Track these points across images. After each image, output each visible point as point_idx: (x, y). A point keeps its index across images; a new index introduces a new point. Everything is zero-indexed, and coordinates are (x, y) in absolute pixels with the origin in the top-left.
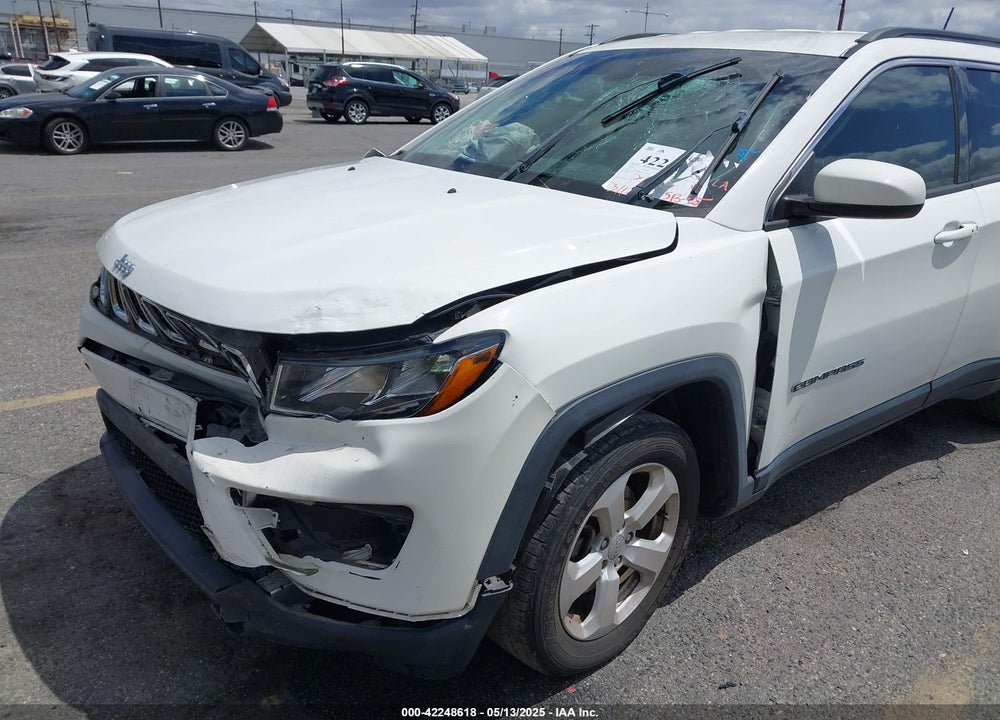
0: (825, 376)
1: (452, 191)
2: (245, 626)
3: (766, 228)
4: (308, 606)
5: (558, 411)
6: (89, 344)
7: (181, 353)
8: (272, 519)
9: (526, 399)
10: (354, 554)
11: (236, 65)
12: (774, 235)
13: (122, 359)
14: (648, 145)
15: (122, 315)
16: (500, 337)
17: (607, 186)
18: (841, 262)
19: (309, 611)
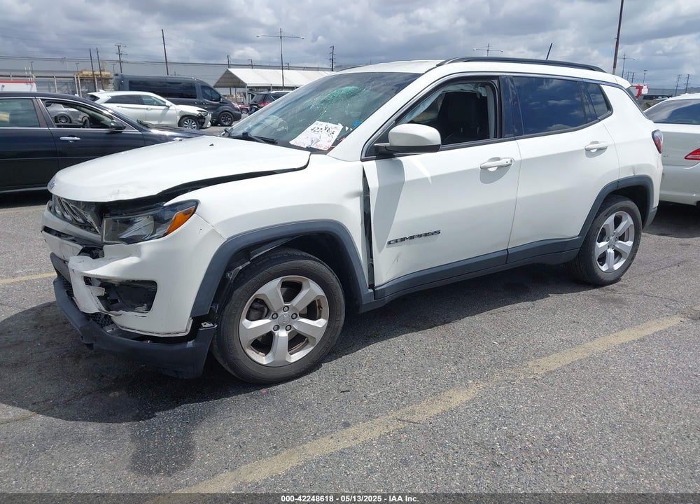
0: (412, 238)
1: (212, 145)
2: (94, 345)
3: (362, 160)
4: (120, 334)
5: (228, 239)
6: (47, 229)
7: (82, 228)
8: (102, 292)
9: (206, 231)
10: (140, 309)
11: (206, 96)
12: (365, 163)
13: (59, 234)
14: (317, 122)
15: (68, 217)
16: (196, 203)
17: (292, 142)
18: (407, 178)
19: (121, 336)
